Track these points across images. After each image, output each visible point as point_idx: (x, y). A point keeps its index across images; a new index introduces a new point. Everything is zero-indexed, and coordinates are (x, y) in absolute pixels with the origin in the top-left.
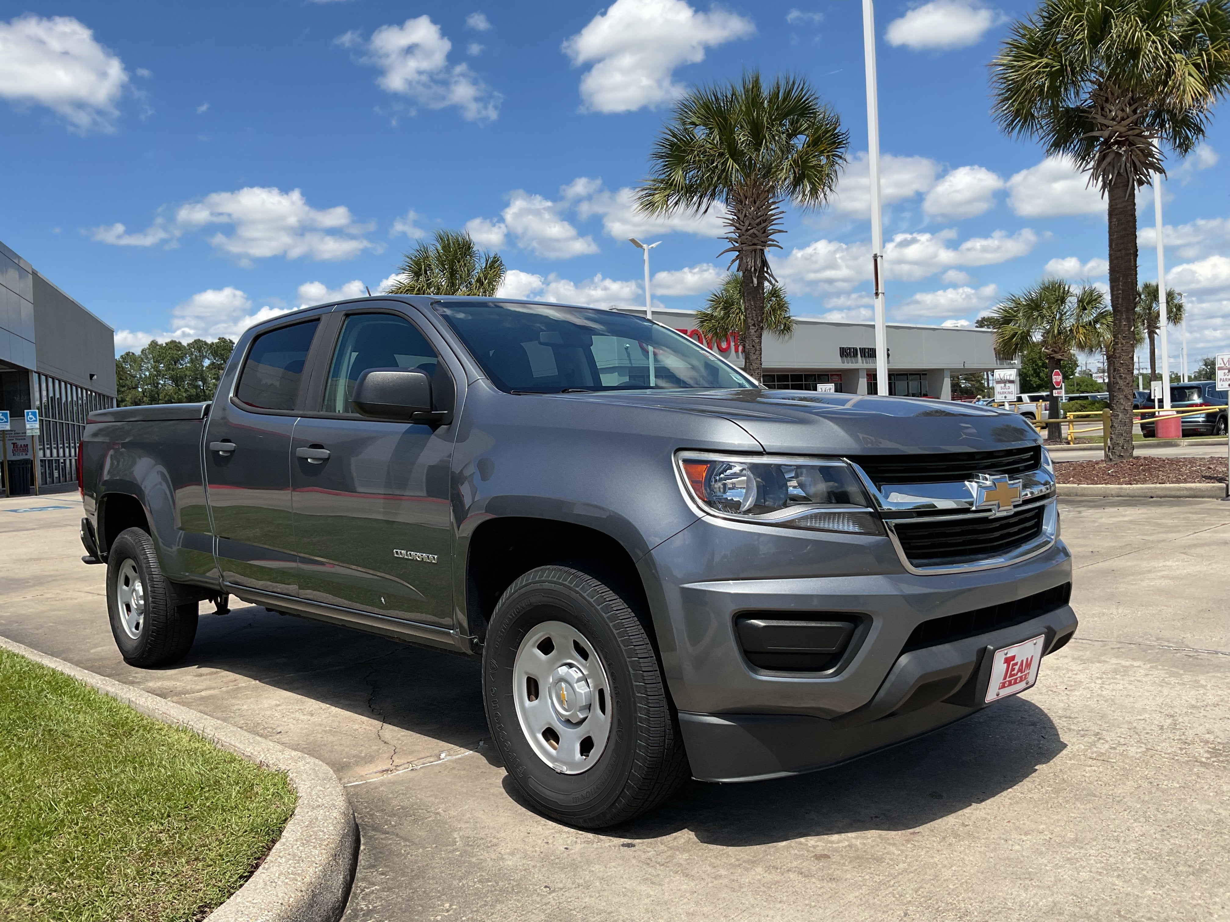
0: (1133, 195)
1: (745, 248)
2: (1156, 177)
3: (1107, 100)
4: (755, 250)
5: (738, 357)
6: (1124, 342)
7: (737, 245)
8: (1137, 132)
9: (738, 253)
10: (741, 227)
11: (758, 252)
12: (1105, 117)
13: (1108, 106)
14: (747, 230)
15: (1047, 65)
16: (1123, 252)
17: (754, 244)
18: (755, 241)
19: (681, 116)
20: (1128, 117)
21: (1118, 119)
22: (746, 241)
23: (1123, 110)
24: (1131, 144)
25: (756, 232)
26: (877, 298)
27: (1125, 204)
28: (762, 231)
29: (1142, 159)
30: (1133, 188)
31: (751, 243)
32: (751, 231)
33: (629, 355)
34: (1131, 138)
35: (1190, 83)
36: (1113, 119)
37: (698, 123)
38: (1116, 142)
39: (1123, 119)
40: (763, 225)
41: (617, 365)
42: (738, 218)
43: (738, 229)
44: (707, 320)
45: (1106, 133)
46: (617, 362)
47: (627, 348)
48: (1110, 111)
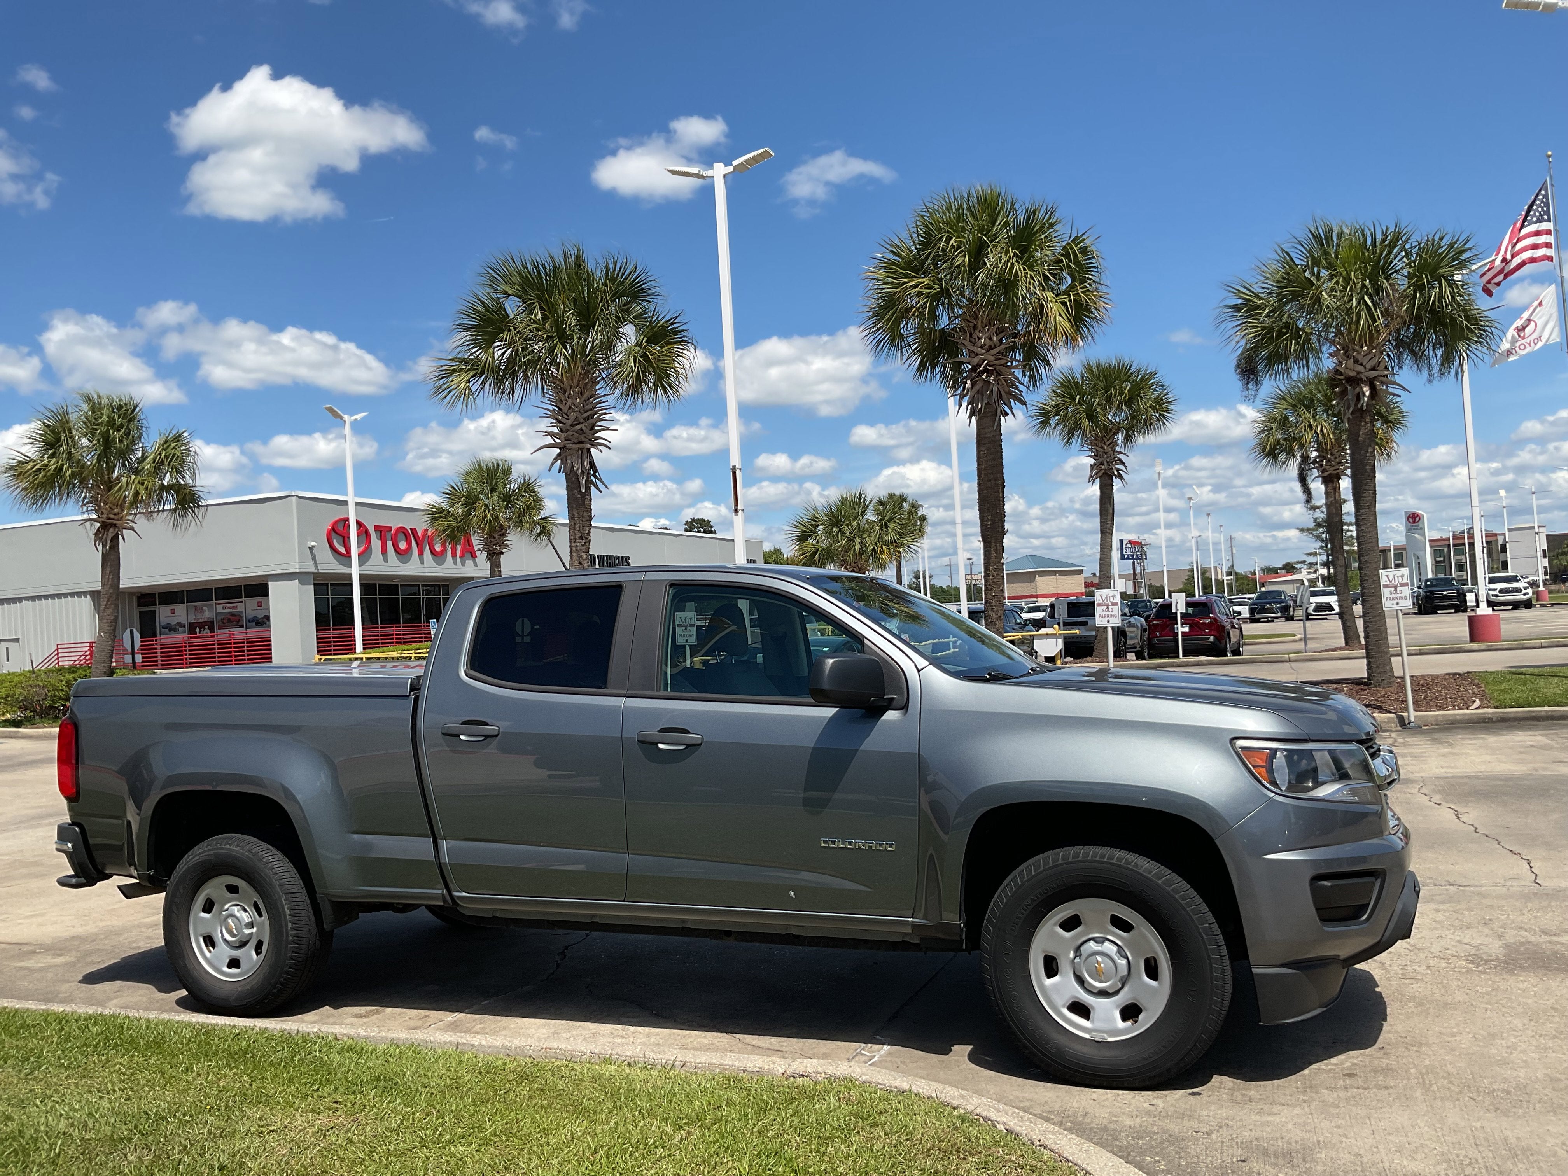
0: (999, 425)
1: (570, 445)
2: (1017, 407)
3: (975, 327)
4: (582, 450)
5: (455, 563)
6: (995, 574)
7: (558, 441)
8: (1003, 362)
9: (558, 451)
10: (564, 421)
11: (585, 451)
12: (974, 344)
13: (978, 333)
14: (572, 425)
15: (928, 287)
16: (993, 482)
17: (581, 442)
18: (582, 438)
19: (490, 283)
20: (995, 347)
21: (986, 347)
22: (571, 437)
23: (991, 339)
24: (999, 374)
25: (584, 428)
26: (736, 515)
27: (993, 433)
28: (589, 427)
29: (1007, 390)
30: (1000, 419)
31: (576, 441)
32: (579, 427)
33: (314, 558)
34: (998, 367)
35: (1060, 323)
36: (982, 347)
37: (510, 292)
38: (985, 371)
39: (991, 348)
40: (591, 421)
41: (298, 571)
42: (560, 409)
43: (560, 422)
44: (441, 517)
45: (976, 361)
46: (297, 566)
47: (311, 549)
48: (979, 339)
